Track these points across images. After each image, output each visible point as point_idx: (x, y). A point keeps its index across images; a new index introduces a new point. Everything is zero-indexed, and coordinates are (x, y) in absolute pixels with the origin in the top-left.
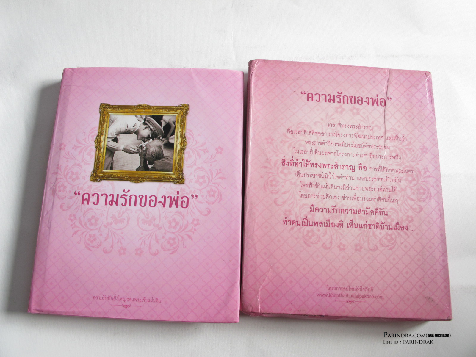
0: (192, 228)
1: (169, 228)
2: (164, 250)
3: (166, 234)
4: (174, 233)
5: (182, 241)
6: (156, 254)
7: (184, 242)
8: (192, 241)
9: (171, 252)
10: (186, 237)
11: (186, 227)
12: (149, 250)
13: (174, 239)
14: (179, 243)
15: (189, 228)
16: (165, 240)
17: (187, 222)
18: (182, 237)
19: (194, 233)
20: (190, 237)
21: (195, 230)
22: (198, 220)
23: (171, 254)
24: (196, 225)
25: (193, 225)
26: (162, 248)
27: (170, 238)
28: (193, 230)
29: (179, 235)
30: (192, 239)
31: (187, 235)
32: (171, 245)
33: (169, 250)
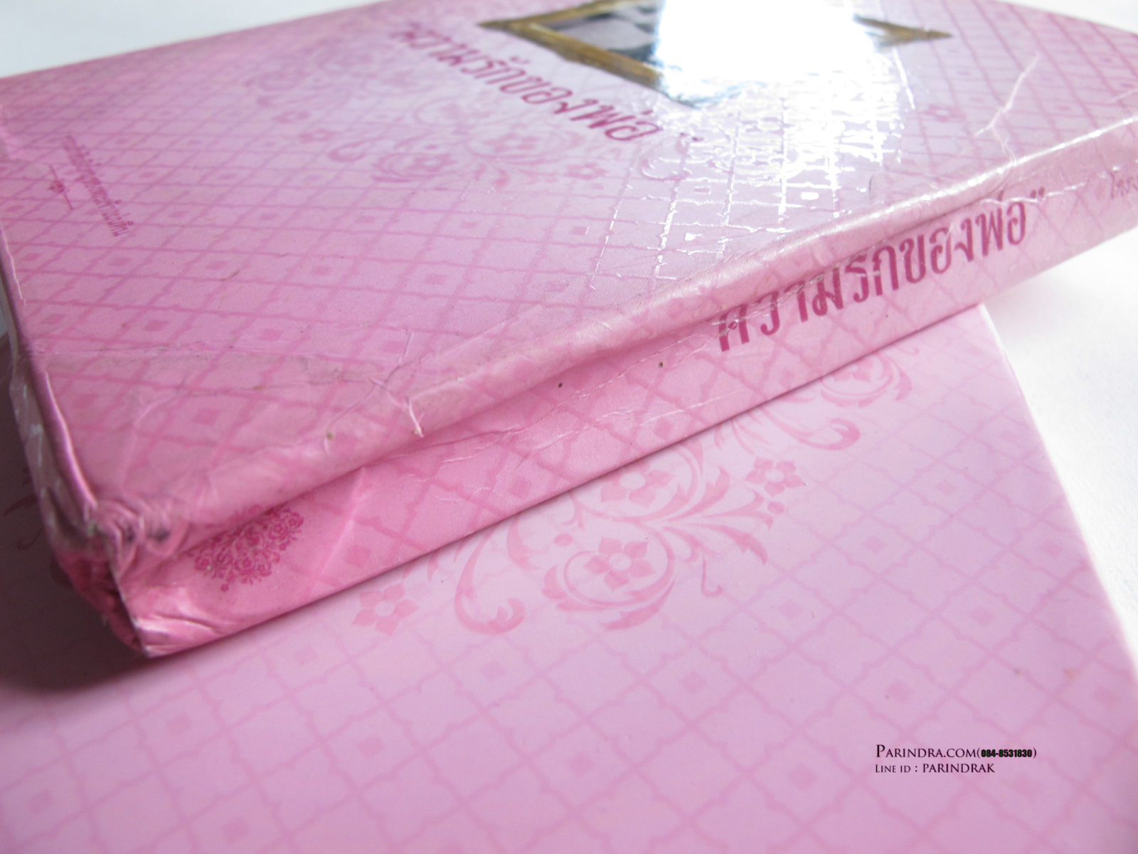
0: (759, 498)
1: (603, 500)
2: (563, 607)
3: (581, 525)
4: (636, 521)
5: (693, 557)
6: (498, 627)
7: (704, 565)
8: (764, 560)
9: (613, 615)
10: (716, 541)
11: (717, 493)
12: (458, 598)
13: (636, 549)
14: (669, 571)
15: (739, 495)
16: (580, 554)
17: (723, 472)
18: (694, 543)
19: (769, 521)
20: (744, 541)
21: (777, 508)
22: (790, 466)
23: (614, 626)
24: (778, 487)
25: (760, 489)
26: (551, 592)
27: (609, 546)
28: (763, 508)
29: (667, 529)
30: (761, 553)
31: (725, 530)
32: (617, 579)
33: (600, 605)
